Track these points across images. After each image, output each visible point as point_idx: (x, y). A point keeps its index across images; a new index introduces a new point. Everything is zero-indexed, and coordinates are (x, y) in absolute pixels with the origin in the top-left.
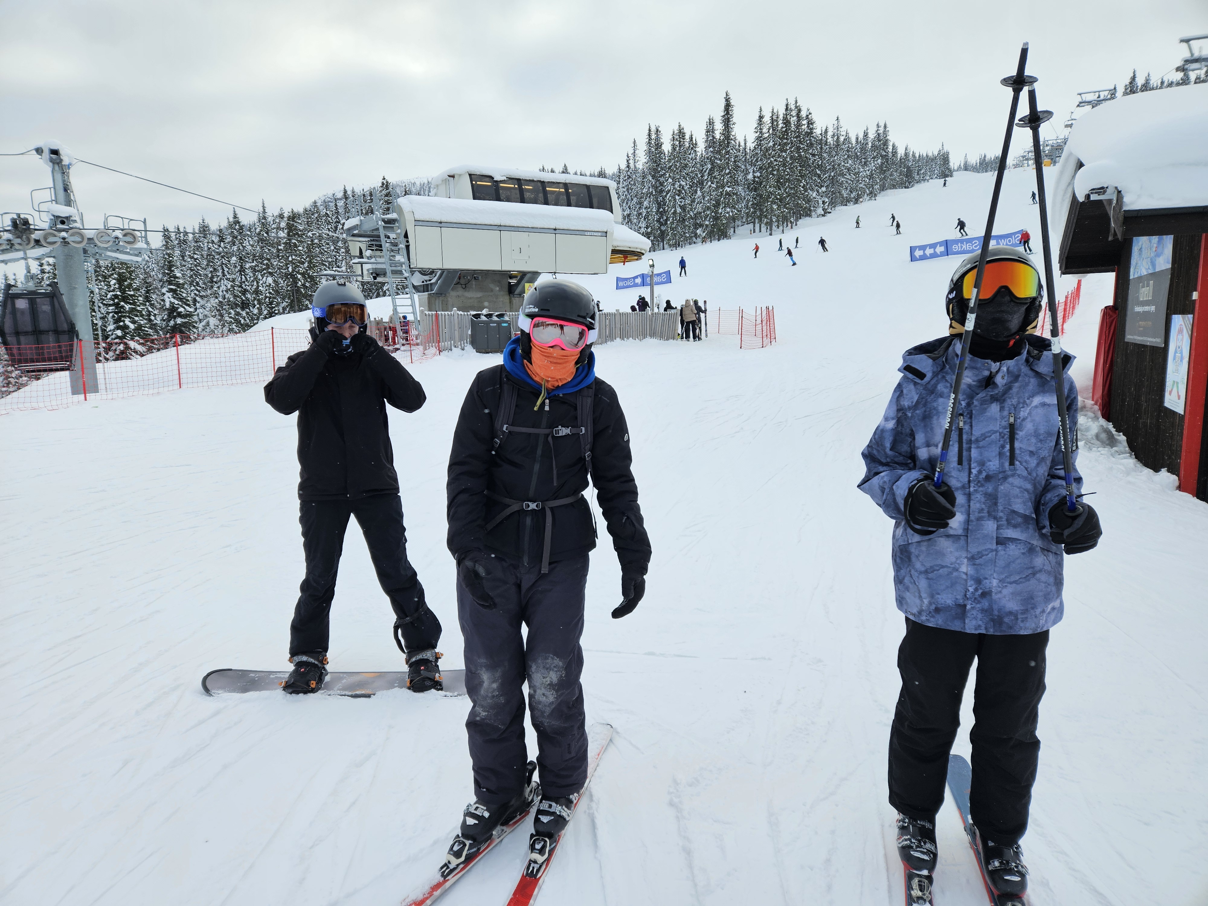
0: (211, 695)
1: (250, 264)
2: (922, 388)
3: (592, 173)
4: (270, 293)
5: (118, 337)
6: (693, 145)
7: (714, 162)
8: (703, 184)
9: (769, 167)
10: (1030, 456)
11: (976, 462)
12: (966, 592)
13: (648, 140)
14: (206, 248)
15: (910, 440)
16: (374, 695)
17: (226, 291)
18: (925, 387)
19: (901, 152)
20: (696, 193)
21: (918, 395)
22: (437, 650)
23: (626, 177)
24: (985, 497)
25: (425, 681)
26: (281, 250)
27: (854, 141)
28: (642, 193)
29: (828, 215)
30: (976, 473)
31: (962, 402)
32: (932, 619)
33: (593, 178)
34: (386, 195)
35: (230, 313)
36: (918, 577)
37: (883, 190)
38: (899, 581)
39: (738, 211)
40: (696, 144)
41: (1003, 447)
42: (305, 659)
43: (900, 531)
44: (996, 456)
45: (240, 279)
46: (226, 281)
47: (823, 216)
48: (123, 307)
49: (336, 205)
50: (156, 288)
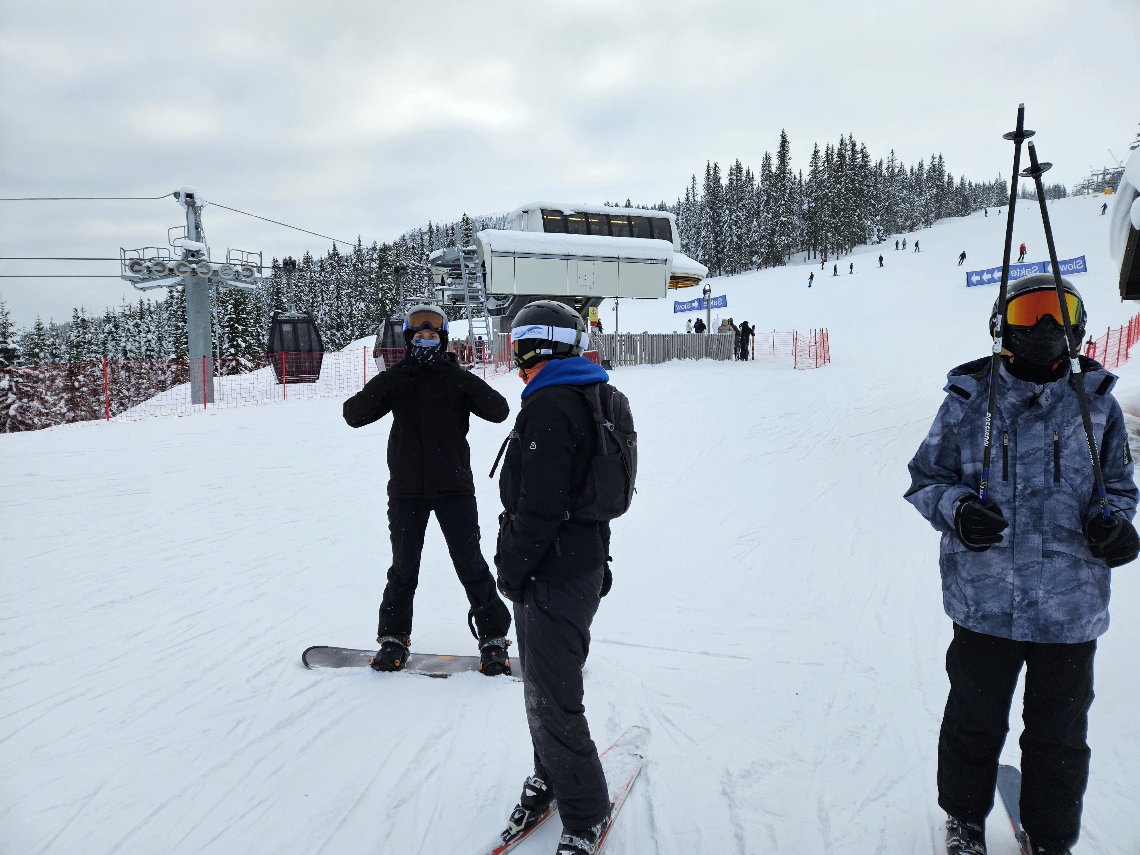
0: (309, 668)
1: (346, 291)
2: (967, 407)
3: (653, 206)
4: (362, 316)
5: (231, 354)
6: (750, 179)
7: (770, 194)
8: (759, 215)
9: (824, 198)
10: (1075, 474)
11: (1021, 478)
12: (1012, 601)
13: (706, 175)
14: (309, 277)
15: (955, 454)
16: (450, 676)
17: (325, 315)
18: (971, 406)
19: (957, 182)
20: (752, 223)
21: (963, 414)
22: (507, 638)
23: (686, 210)
24: (1030, 512)
25: (495, 665)
26: (373, 278)
27: (908, 172)
28: (700, 224)
29: (883, 242)
30: (1022, 488)
31: (1007, 421)
32: (979, 626)
33: (654, 211)
34: (466, 230)
35: (327, 334)
36: (964, 585)
37: (938, 218)
38: (946, 587)
39: (793, 239)
40: (753, 178)
41: (1048, 464)
42: (391, 640)
43: (946, 541)
44: (1041, 473)
45: (336, 304)
46: (324, 306)
47: (878, 243)
48: (237, 328)
49: (422, 239)
50: (265, 312)
